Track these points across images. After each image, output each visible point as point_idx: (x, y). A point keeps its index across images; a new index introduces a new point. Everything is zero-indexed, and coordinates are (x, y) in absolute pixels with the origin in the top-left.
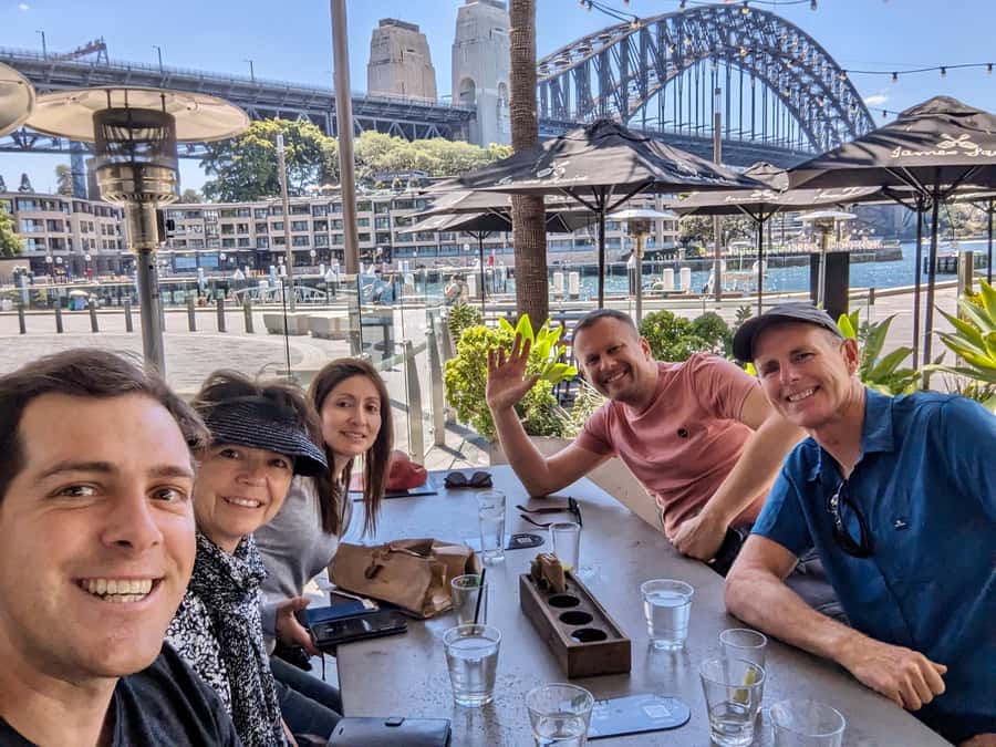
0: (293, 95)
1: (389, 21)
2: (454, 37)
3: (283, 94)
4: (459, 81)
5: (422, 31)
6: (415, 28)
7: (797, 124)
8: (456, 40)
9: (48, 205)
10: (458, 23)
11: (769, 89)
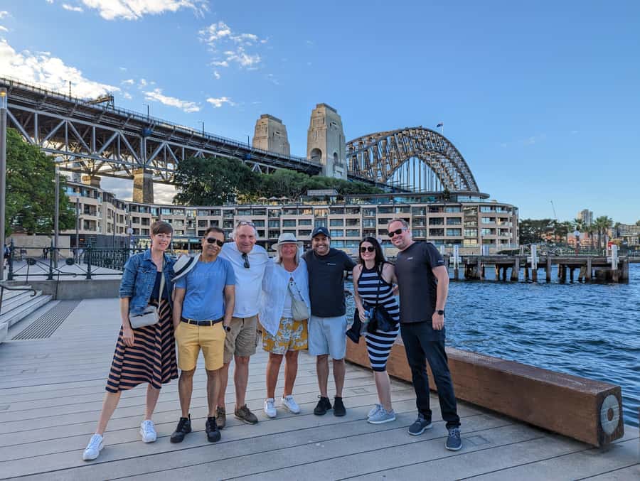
0: (227, 146)
1: (268, 116)
2: (309, 125)
3: (221, 144)
4: (311, 150)
5: (283, 123)
6: (280, 122)
7: (435, 175)
8: (310, 127)
9: (85, 192)
10: (312, 118)
11: (422, 162)
